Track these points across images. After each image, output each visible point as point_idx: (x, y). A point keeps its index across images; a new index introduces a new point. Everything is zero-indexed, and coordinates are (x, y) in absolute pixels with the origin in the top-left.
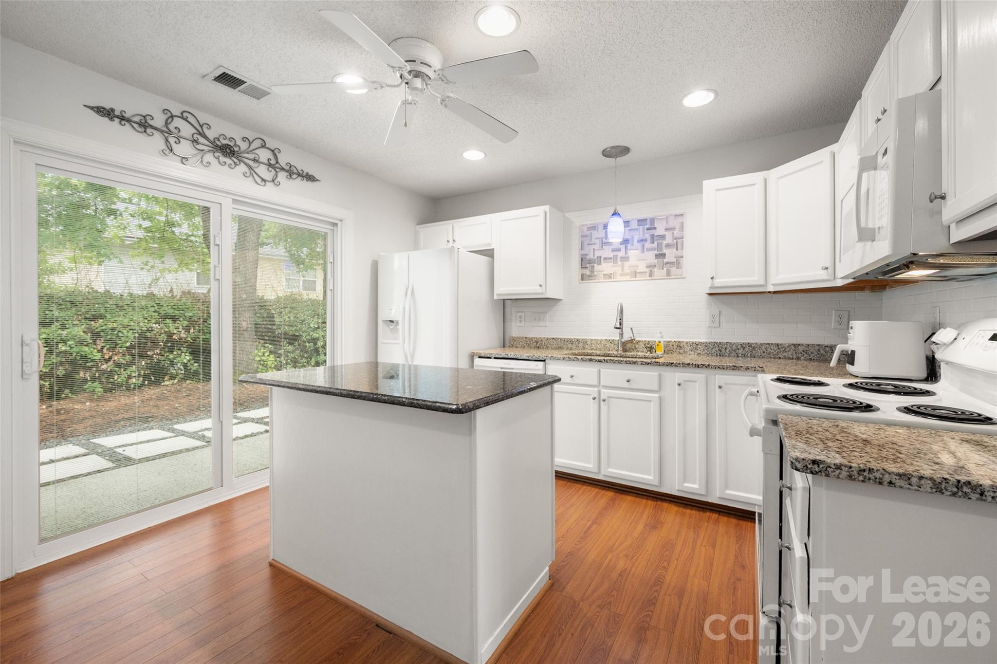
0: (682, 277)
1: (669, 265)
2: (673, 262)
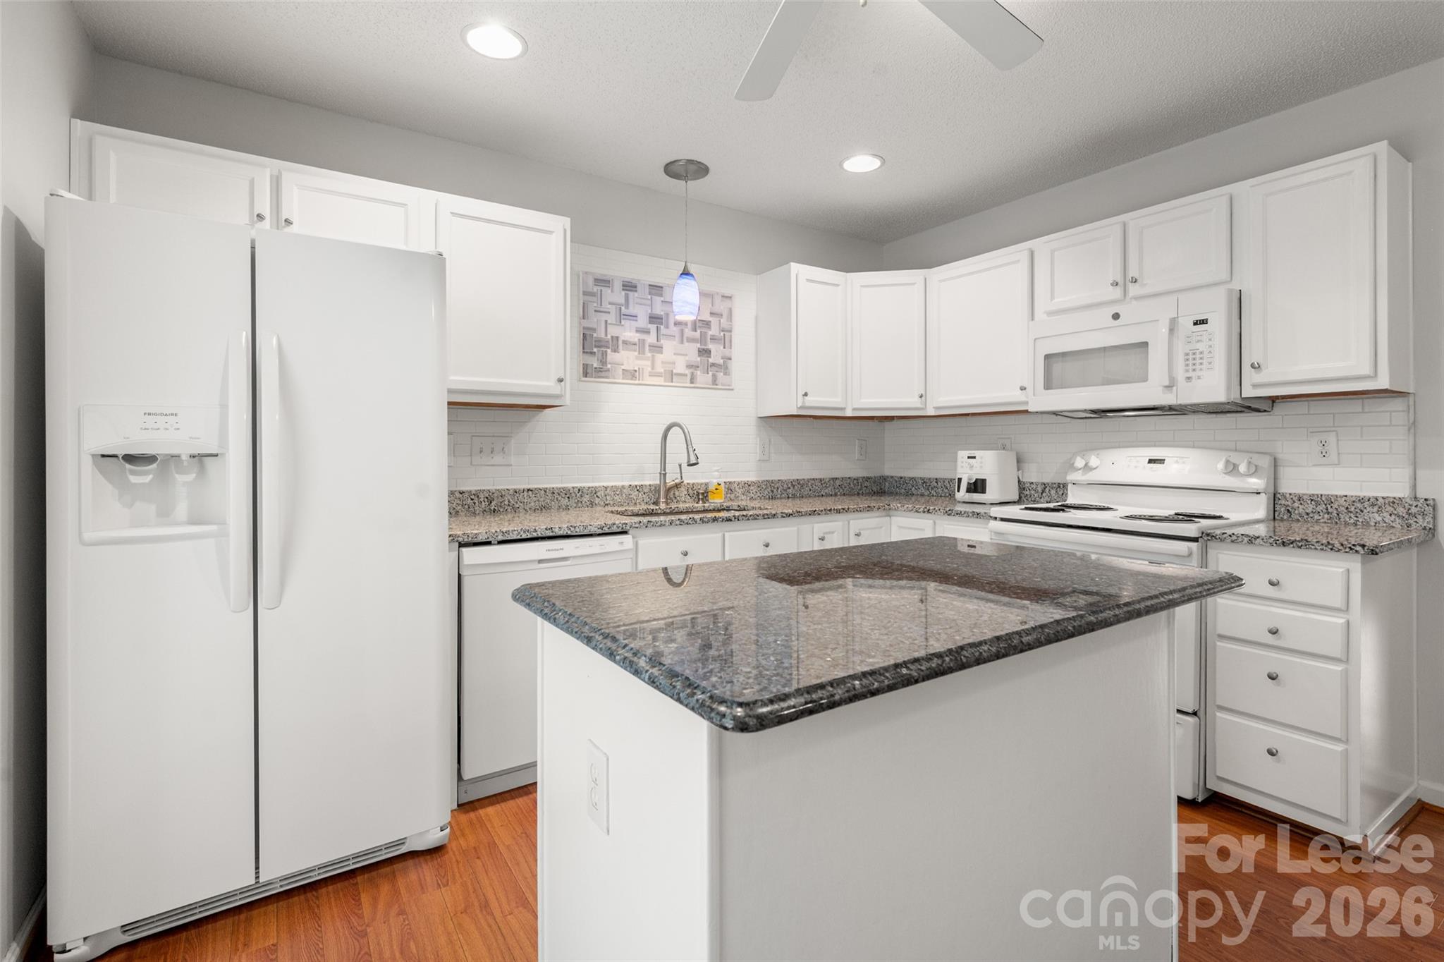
0: (728, 387)
1: (715, 369)
2: (719, 365)
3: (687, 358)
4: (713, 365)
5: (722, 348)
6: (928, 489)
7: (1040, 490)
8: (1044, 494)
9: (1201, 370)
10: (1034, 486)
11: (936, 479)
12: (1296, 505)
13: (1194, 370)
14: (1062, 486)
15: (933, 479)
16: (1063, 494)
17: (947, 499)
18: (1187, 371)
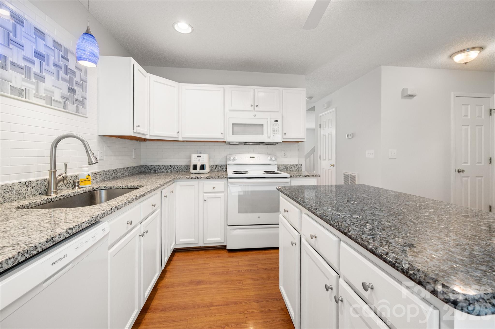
0: (84, 116)
1: (77, 102)
2: (80, 101)
3: (61, 91)
4: (77, 100)
5: (81, 90)
6: (166, 170)
7: (215, 167)
8: (216, 169)
9: (276, 133)
10: (213, 166)
11: (171, 165)
12: (280, 167)
13: (275, 133)
14: (222, 166)
15: (169, 166)
16: (223, 168)
17: (176, 173)
18: (273, 133)
